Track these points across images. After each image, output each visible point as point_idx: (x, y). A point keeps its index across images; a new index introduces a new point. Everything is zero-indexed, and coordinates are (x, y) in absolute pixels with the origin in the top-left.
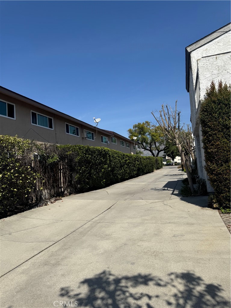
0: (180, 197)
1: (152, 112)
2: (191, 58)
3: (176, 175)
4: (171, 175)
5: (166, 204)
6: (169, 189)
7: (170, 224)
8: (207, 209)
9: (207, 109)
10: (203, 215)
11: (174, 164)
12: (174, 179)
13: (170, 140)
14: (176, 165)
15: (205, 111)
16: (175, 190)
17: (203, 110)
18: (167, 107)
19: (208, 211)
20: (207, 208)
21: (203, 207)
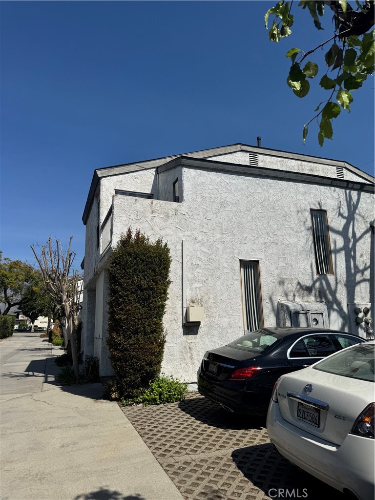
0: (61, 386)
1: (32, 246)
2: (100, 186)
3: (39, 349)
4: (32, 350)
5: (38, 399)
6: (36, 374)
7: (52, 430)
8: (102, 402)
9: (120, 261)
10: (98, 410)
11: (33, 330)
12: (39, 356)
13: (54, 293)
14: (35, 331)
15: (117, 264)
16: (49, 376)
17: (114, 262)
18: (57, 243)
19: (104, 404)
20: (102, 400)
21: (98, 398)
